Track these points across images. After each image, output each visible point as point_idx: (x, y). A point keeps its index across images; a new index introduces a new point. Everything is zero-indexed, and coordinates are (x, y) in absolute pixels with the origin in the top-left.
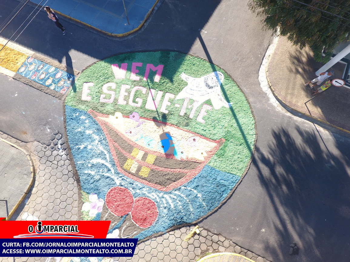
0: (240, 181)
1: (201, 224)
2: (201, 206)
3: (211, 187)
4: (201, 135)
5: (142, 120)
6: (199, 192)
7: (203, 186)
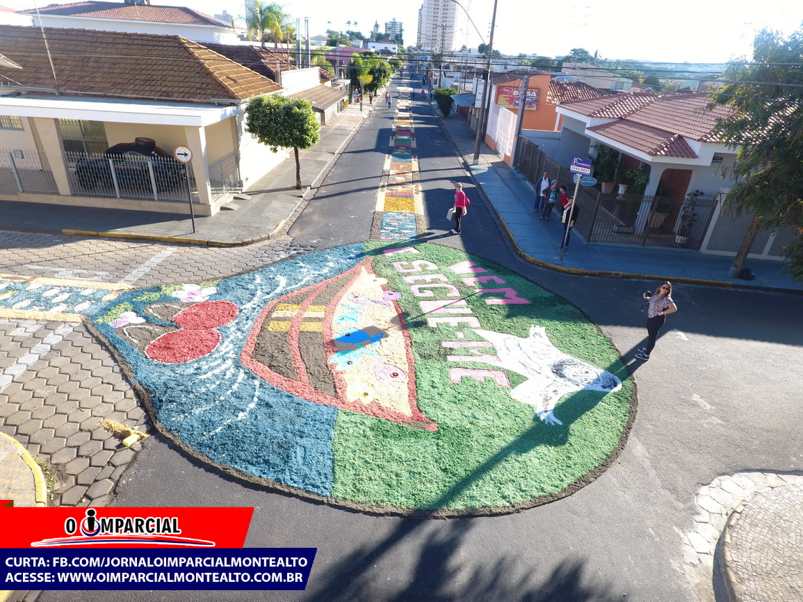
2: (209, 425)
3: (273, 431)
4: (416, 383)
5: (391, 303)
6: (251, 413)
7: (271, 416)
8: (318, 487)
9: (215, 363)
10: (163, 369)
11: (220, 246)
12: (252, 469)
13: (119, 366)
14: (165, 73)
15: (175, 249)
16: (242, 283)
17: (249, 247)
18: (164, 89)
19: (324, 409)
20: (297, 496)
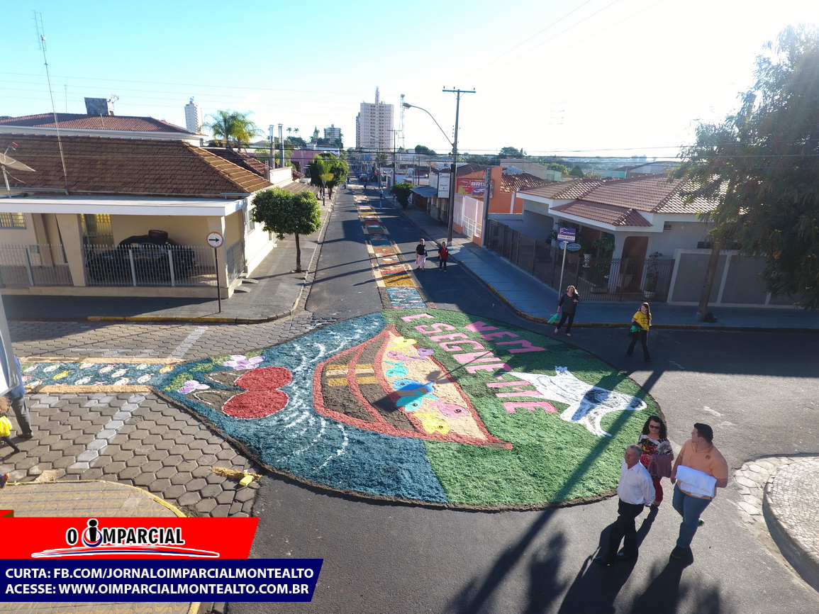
0: (437, 505)
1: (267, 480)
2: (315, 462)
4: (479, 416)
5: (429, 358)
6: (347, 449)
7: (367, 449)
8: (435, 497)
9: (294, 415)
10: (247, 424)
11: (248, 322)
12: (370, 490)
13: (204, 424)
14: (174, 172)
15: (206, 328)
16: (283, 352)
17: (275, 322)
18: (175, 186)
19: (411, 441)
20: (420, 506)
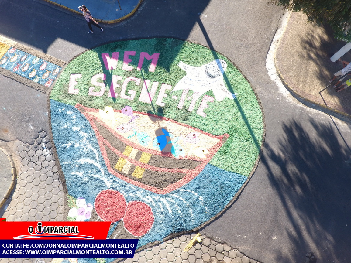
0: (247, 182)
1: (203, 232)
2: (202, 211)
3: (213, 189)
4: (202, 130)
5: (136, 114)
6: (200, 195)
7: (204, 188)
9: (161, 205)
12: (229, 199)
19: (207, 168)
20: (244, 187)
